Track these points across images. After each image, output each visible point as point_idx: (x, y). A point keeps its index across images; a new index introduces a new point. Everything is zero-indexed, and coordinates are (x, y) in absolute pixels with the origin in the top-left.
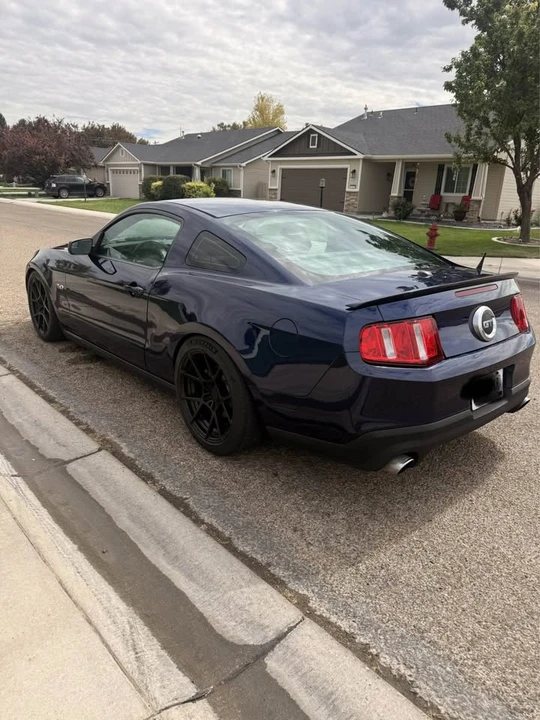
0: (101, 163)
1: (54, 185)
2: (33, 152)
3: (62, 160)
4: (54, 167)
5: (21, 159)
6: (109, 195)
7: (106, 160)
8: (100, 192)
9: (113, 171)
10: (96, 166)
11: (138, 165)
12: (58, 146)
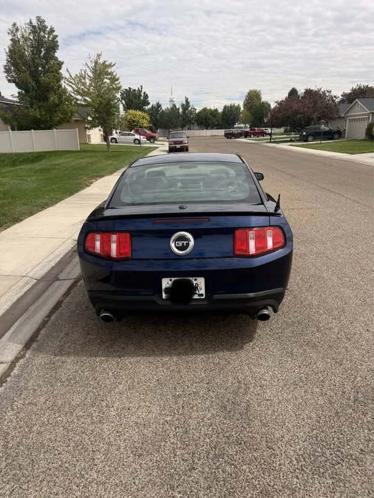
0: (343, 115)
1: (305, 133)
2: (297, 112)
3: (315, 116)
4: (309, 121)
5: (288, 117)
6: (344, 137)
7: (346, 113)
8: (337, 136)
9: (350, 120)
10: (340, 117)
11: (368, 114)
12: (313, 107)
